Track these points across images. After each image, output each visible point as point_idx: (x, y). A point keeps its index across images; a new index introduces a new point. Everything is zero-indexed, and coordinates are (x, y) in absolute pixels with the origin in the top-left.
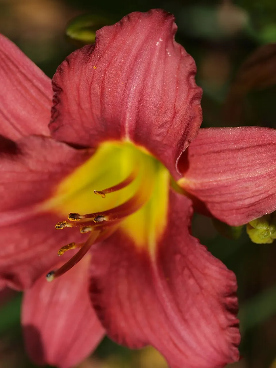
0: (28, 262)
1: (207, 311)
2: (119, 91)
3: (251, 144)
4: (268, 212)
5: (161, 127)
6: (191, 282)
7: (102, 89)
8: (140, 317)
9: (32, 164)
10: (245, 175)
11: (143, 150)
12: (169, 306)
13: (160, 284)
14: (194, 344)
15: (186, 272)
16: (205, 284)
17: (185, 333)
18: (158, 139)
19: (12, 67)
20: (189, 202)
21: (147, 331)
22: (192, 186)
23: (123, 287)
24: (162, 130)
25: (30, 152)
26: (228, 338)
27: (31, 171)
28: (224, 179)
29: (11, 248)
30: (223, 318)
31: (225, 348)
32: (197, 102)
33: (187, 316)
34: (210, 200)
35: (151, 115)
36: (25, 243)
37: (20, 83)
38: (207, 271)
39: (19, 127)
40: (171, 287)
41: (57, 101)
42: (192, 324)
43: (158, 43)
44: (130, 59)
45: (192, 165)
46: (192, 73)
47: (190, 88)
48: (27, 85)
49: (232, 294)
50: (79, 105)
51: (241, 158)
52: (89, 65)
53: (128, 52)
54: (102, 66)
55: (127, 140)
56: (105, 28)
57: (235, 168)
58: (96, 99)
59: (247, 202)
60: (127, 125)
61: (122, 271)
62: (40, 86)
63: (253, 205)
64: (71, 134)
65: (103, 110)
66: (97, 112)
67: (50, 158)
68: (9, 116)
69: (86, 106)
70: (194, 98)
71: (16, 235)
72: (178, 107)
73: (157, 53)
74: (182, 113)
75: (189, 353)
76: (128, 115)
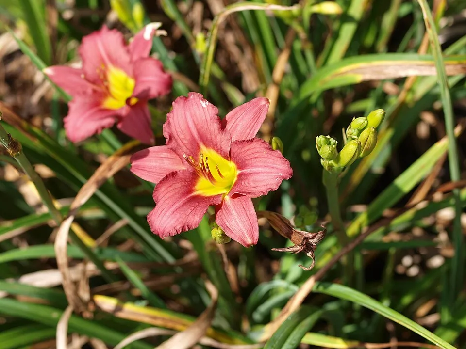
0: (178, 145)
1: (180, 220)
2: (258, 164)
3: (250, 219)
4: (226, 233)
5: (248, 183)
6: (190, 211)
7: (257, 157)
8: (169, 195)
9: (219, 137)
10: (238, 220)
11: (235, 179)
12: (177, 205)
13: (184, 199)
14: (164, 219)
15: (193, 208)
16: (191, 216)
17: (168, 214)
18: (243, 183)
19: (256, 120)
20: (220, 203)
21: (163, 199)
22: (226, 202)
23: (178, 185)
24: (247, 185)
25: (224, 134)
26: (171, 231)
27: (216, 138)
28: (234, 212)
29: (182, 136)
30: (179, 227)
31: (167, 231)
32: (262, 194)
33: (175, 213)
34: (223, 210)
35: (252, 178)
36: (186, 142)
37: (250, 124)
38: (196, 216)
39: (233, 128)
40: (185, 204)
41: (248, 141)
42: (173, 216)
43: (280, 174)
44: (271, 165)
45: (235, 199)
46: (272, 190)
47: (266, 190)
48: (250, 128)
49: (189, 228)
50: (248, 150)
51: (244, 217)
52: (265, 150)
53: (274, 164)
54: (266, 155)
55: (238, 172)
56: (281, 153)
57: (239, 216)
58: (252, 156)
59: (227, 224)
60: (245, 170)
61: (183, 183)
62: (251, 133)
63: (227, 227)
64: (235, 150)
65: (248, 159)
66: (247, 157)
67: (223, 143)
68: (236, 123)
69: (248, 152)
70: (263, 193)
71: (188, 137)
72: (258, 188)
73: (276, 175)
74: (255, 190)
75: (160, 218)
76: (249, 170)
